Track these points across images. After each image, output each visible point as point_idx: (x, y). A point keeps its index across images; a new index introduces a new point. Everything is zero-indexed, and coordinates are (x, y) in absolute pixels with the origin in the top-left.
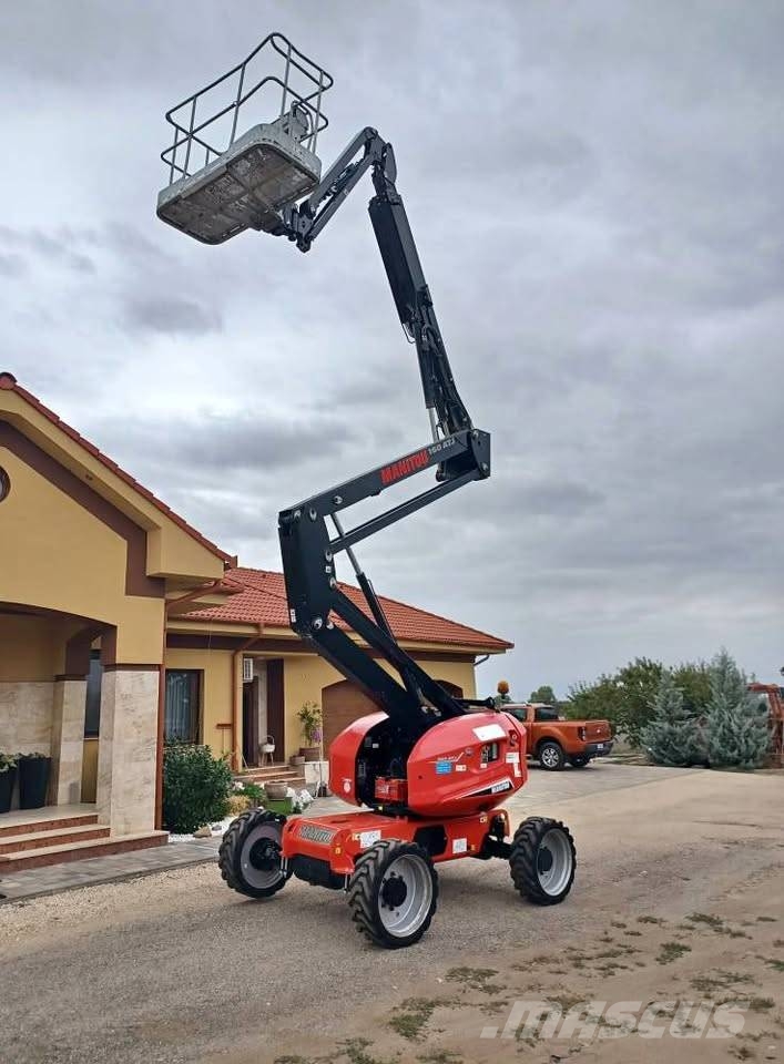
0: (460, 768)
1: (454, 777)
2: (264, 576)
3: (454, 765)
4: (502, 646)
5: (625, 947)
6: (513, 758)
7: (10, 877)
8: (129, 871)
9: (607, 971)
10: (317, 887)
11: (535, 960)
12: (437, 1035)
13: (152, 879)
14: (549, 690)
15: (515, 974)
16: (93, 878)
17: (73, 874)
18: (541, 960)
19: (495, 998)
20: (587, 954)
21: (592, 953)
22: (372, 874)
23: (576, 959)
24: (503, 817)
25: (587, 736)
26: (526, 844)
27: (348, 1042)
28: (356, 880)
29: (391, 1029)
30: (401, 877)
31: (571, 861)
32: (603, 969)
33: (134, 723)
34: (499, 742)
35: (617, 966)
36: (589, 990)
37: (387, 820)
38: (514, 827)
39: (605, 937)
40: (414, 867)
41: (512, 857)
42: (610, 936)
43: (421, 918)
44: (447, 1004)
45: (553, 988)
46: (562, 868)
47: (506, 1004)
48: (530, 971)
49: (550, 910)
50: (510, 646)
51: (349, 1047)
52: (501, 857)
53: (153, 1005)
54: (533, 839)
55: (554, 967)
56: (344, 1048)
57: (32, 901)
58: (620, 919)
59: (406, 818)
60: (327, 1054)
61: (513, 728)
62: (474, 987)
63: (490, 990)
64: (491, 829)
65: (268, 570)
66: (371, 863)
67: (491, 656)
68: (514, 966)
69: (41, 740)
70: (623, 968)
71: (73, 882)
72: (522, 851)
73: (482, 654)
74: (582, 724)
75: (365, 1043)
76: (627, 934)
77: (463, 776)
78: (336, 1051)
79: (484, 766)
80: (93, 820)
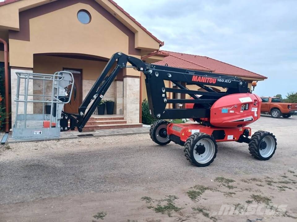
0: (231, 112)
1: (229, 114)
2: (182, 55)
3: (229, 110)
4: (263, 78)
5: (292, 180)
6: (255, 110)
7: (98, 131)
8: (128, 133)
9: (282, 189)
10: (177, 144)
11: (251, 179)
12: (204, 200)
13: (134, 136)
14: (280, 95)
15: (242, 183)
16: (118, 133)
17: (114, 132)
18: (254, 179)
19: (231, 191)
20: (274, 181)
21: (277, 180)
22: (192, 143)
23: (269, 181)
24: (249, 130)
25: (292, 108)
26: (256, 140)
27: (170, 196)
28: (186, 144)
29: (187, 195)
30: (203, 145)
31: (274, 147)
32: (280, 187)
33: (132, 93)
34: (249, 104)
35: (287, 187)
36: (273, 195)
37: (203, 127)
38: (253, 133)
39: (284, 175)
40: (209, 143)
41: (250, 143)
42: (286, 175)
43: (210, 159)
44: (211, 189)
45: (256, 191)
46: (270, 148)
47: (235, 194)
48: (248, 183)
49: (263, 162)
50: (266, 78)
51: (169, 198)
52: (246, 143)
53: (116, 172)
54: (259, 138)
55: (259, 183)
56: (167, 198)
57: (100, 137)
58: (292, 169)
59: (210, 127)
60: (160, 199)
61: (257, 99)
62: (224, 185)
63: (230, 187)
64: (243, 133)
65: (183, 53)
66: (192, 139)
67: (258, 81)
68: (242, 180)
69: (112, 97)
70: (290, 188)
71: (112, 134)
72: (254, 142)
73: (255, 80)
74: (290, 104)
75: (176, 198)
76: (294, 176)
77: (232, 114)
78: (164, 198)
79: (242, 111)
80: (123, 119)
